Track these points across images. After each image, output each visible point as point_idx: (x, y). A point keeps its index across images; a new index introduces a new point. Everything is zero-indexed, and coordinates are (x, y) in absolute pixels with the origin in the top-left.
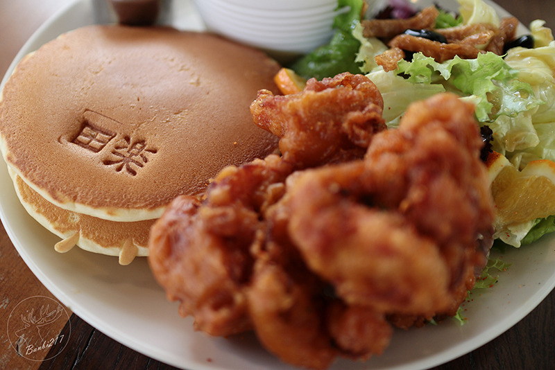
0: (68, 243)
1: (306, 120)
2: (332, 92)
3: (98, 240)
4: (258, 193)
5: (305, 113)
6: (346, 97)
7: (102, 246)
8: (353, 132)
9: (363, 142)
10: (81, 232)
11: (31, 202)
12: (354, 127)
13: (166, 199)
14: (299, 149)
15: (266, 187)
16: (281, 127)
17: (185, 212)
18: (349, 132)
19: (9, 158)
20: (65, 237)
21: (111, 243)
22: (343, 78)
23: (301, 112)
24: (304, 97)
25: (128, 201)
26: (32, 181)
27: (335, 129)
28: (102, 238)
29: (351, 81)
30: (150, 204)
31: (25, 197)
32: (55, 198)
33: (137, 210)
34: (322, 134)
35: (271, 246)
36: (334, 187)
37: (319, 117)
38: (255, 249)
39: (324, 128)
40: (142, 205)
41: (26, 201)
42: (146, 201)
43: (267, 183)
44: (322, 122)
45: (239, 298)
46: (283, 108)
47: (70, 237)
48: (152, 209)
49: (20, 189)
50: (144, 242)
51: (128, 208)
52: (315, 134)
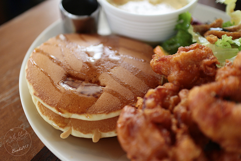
0: (67, 133)
1: (183, 65)
2: (193, 51)
3: (81, 131)
4: (166, 101)
5: (182, 62)
6: (200, 53)
7: (84, 133)
8: (206, 69)
9: (212, 74)
10: (72, 128)
11: (46, 115)
12: (207, 66)
13: (114, 108)
14: (180, 79)
15: (169, 98)
16: (168, 70)
17: (132, 113)
18: (204, 69)
19: (35, 94)
20: (65, 130)
21: (87, 132)
22: (196, 45)
23: (180, 62)
24: (181, 54)
25: (96, 110)
26: (48, 104)
27: (197, 68)
28: (83, 130)
29: (199, 47)
30: (107, 111)
31: (43, 113)
32: (60, 111)
33: (100, 115)
34: (191, 71)
35: (183, 126)
36: (213, 93)
37: (188, 63)
38: (174, 128)
39: (191, 68)
40: (103, 112)
41: (44, 115)
42: (104, 110)
43: (169, 96)
44: (191, 65)
45: (170, 154)
46: (171, 61)
47: (67, 131)
48: (107, 113)
49: (40, 109)
50: (104, 130)
51: (96, 113)
52: (187, 71)
